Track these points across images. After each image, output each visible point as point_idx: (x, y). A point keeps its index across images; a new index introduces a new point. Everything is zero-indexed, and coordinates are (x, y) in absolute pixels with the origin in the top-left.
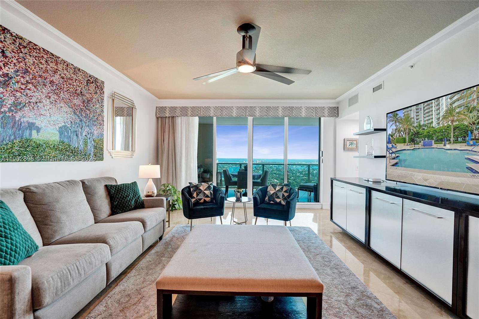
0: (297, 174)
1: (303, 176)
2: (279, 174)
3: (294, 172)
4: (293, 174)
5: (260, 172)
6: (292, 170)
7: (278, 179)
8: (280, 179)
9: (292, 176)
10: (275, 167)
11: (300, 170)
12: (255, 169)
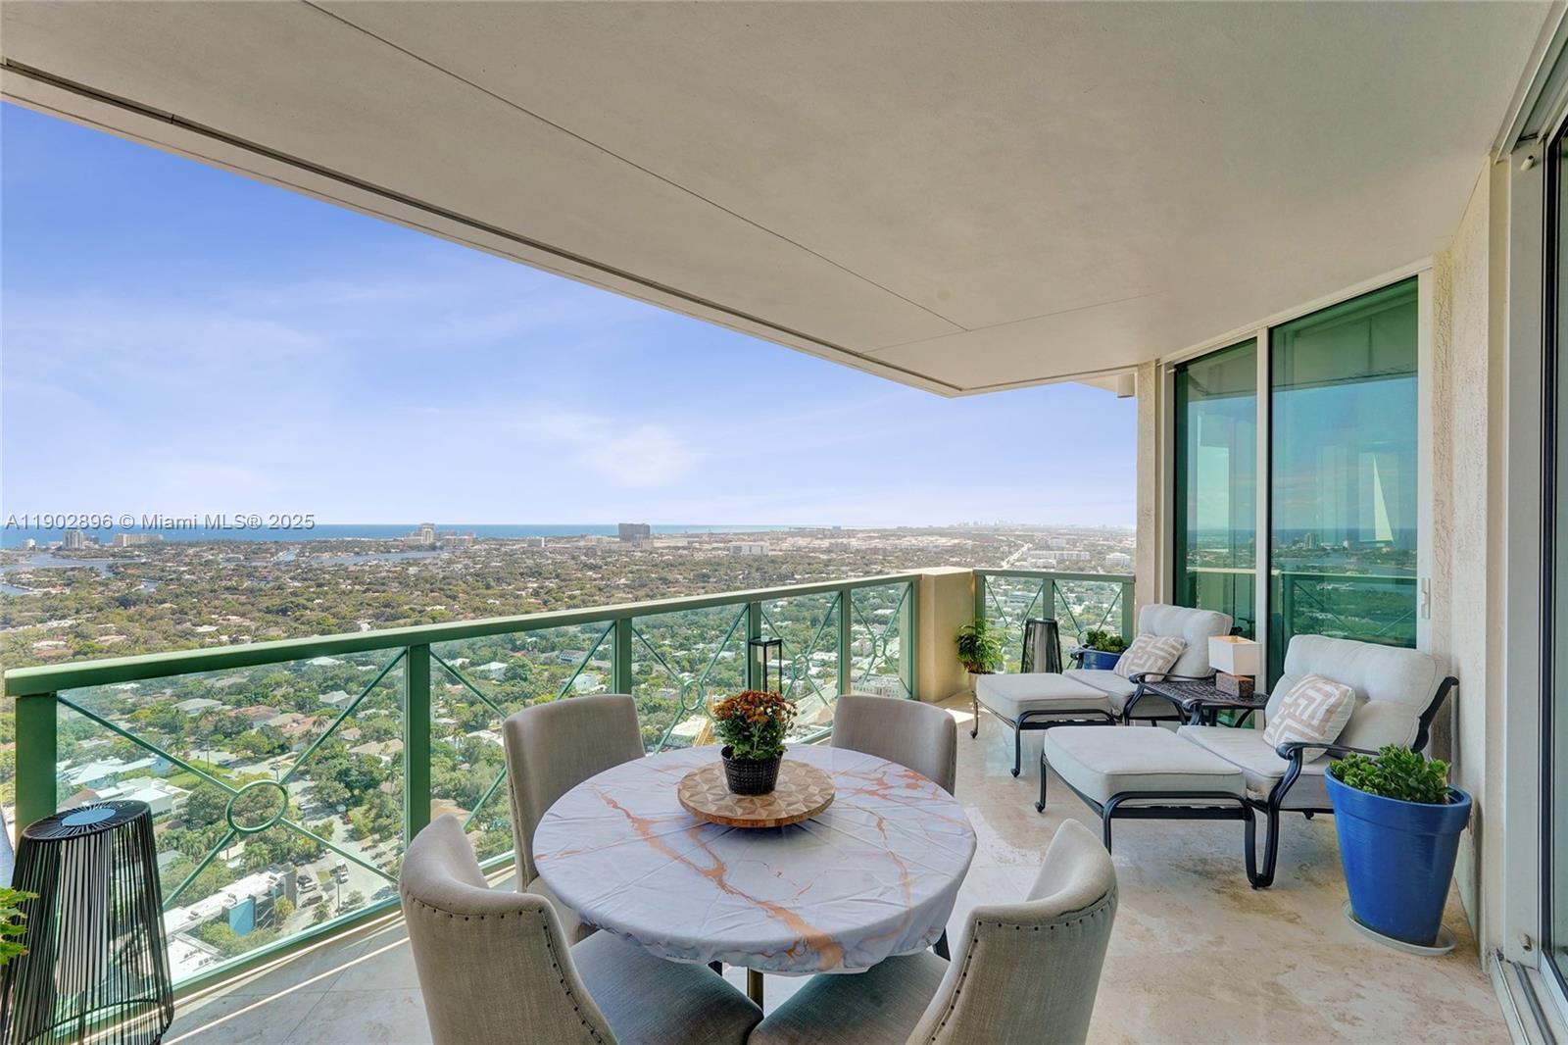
0: (337, 583)
1: (367, 590)
2: (251, 591)
3: (327, 576)
4: (320, 586)
5: (142, 587)
6: (317, 569)
7: (250, 612)
8: (260, 611)
9: (315, 596)
10: (228, 560)
11: (352, 568)
12: (111, 575)
